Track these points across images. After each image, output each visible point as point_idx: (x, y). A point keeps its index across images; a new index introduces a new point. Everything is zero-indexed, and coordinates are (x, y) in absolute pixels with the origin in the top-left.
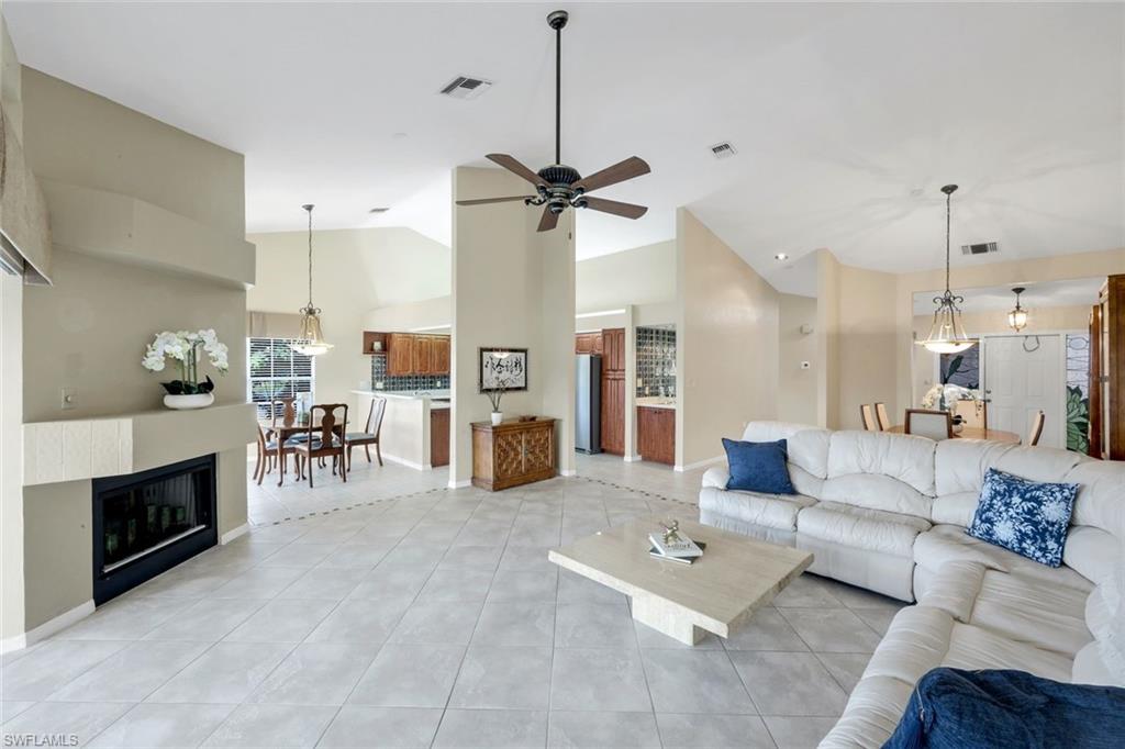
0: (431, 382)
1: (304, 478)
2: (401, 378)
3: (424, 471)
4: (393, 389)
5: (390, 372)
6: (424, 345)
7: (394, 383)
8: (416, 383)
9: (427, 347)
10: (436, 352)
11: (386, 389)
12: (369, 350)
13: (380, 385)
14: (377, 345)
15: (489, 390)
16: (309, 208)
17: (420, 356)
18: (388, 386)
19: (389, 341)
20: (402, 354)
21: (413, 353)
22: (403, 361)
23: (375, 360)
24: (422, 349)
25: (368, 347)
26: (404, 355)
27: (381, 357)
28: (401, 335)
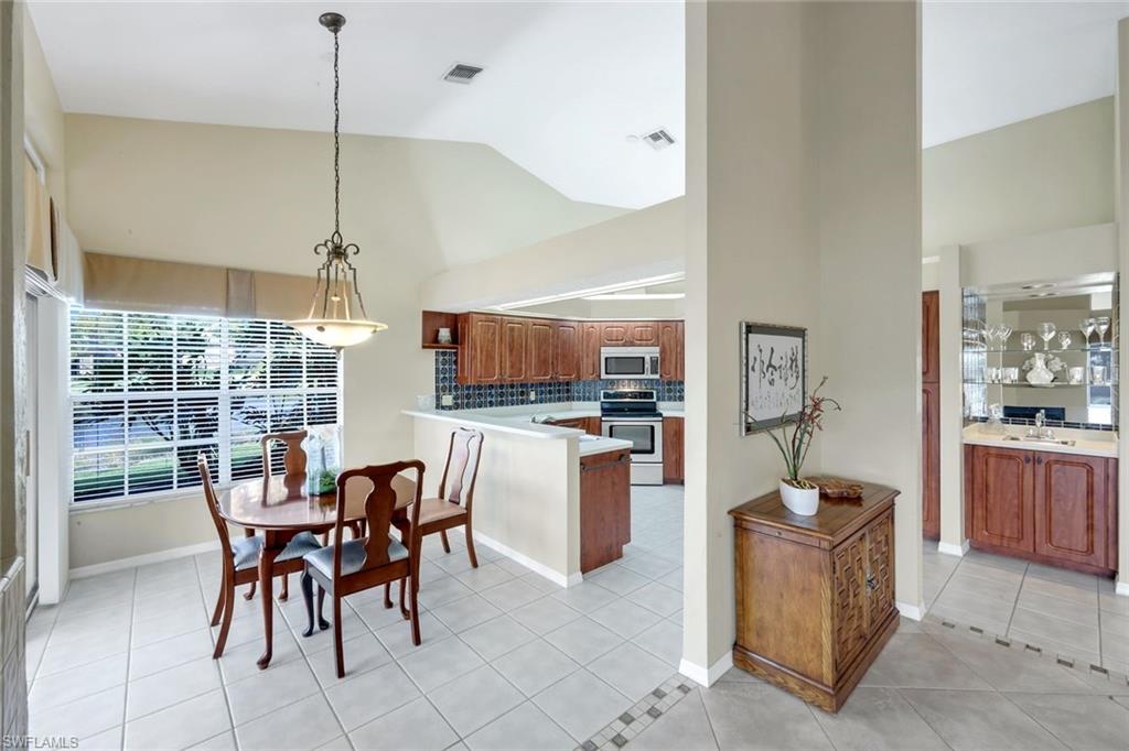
0: (522, 393)
1: (324, 625)
2: (480, 388)
3: (570, 588)
4: (468, 406)
5: (463, 379)
6: (516, 334)
7: (468, 397)
8: (502, 395)
9: (520, 336)
10: (533, 345)
11: (457, 406)
12: (431, 341)
13: (448, 400)
14: (445, 334)
15: (768, 425)
16: (334, 22)
17: (511, 351)
18: (459, 401)
19: (463, 329)
20: (484, 350)
21: (500, 348)
22: (487, 360)
23: (441, 358)
24: (513, 341)
25: (430, 336)
26: (487, 351)
27: (450, 354)
28: (483, 317)
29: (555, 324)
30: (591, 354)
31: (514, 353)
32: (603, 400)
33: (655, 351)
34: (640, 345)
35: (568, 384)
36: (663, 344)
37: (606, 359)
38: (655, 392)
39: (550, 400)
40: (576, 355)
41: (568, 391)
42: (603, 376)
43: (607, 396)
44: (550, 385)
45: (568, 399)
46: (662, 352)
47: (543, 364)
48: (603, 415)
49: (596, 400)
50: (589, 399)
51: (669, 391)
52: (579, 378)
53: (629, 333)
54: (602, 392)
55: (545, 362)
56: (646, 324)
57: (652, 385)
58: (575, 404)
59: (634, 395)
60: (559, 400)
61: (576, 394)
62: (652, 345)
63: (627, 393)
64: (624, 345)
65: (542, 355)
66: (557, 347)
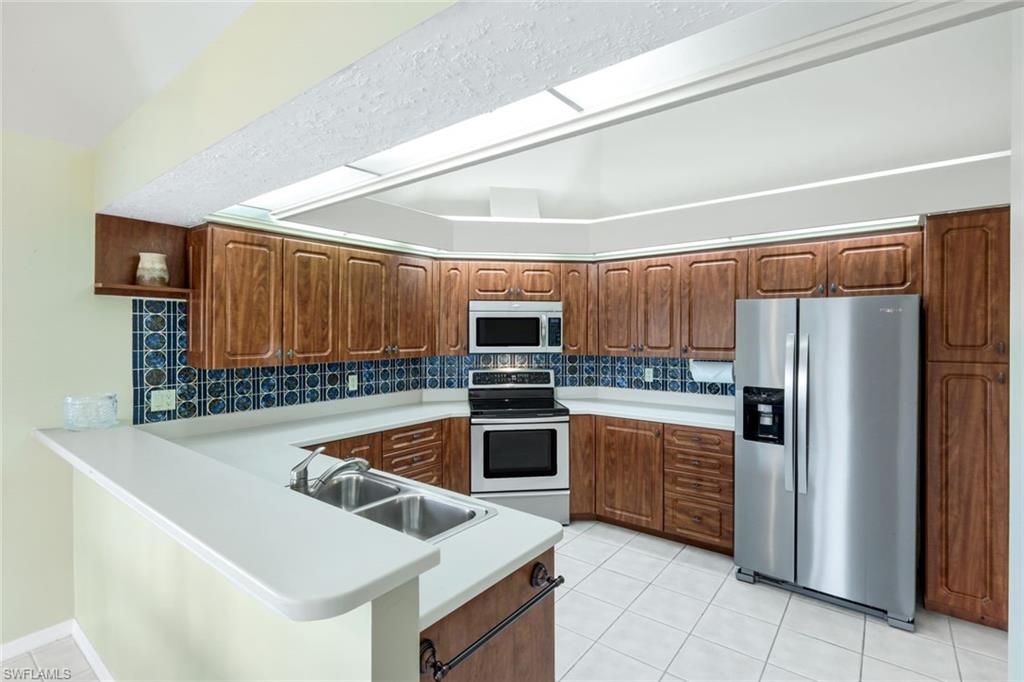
0: (333, 379)
2: (243, 372)
5: (200, 357)
6: (314, 272)
7: (216, 391)
9: (323, 277)
10: (348, 295)
11: (187, 410)
12: (119, 279)
13: (164, 399)
14: (152, 265)
17: (304, 303)
18: (195, 401)
19: (197, 255)
20: (243, 299)
21: (280, 295)
22: (248, 320)
23: (148, 316)
24: (308, 284)
25: (119, 270)
26: (249, 301)
27: (171, 307)
28: (239, 235)
29: (391, 261)
30: (453, 313)
31: (310, 308)
32: (471, 386)
33: (556, 309)
34: (532, 299)
35: (415, 361)
36: (567, 298)
37: (478, 320)
38: (552, 372)
39: (385, 389)
40: (429, 314)
41: (416, 372)
42: (474, 348)
43: (478, 379)
44: (385, 364)
45: (416, 385)
46: (567, 310)
47: (368, 329)
48: (474, 414)
49: (460, 386)
50: (450, 385)
51: (573, 370)
52: (432, 350)
53: (514, 279)
54: (471, 373)
55: (373, 323)
56: (540, 266)
57: (547, 361)
58: (429, 393)
59: (520, 377)
60: (401, 387)
61: (429, 377)
62: (551, 299)
63: (509, 375)
64: (507, 299)
65: (368, 314)
66: (395, 300)
